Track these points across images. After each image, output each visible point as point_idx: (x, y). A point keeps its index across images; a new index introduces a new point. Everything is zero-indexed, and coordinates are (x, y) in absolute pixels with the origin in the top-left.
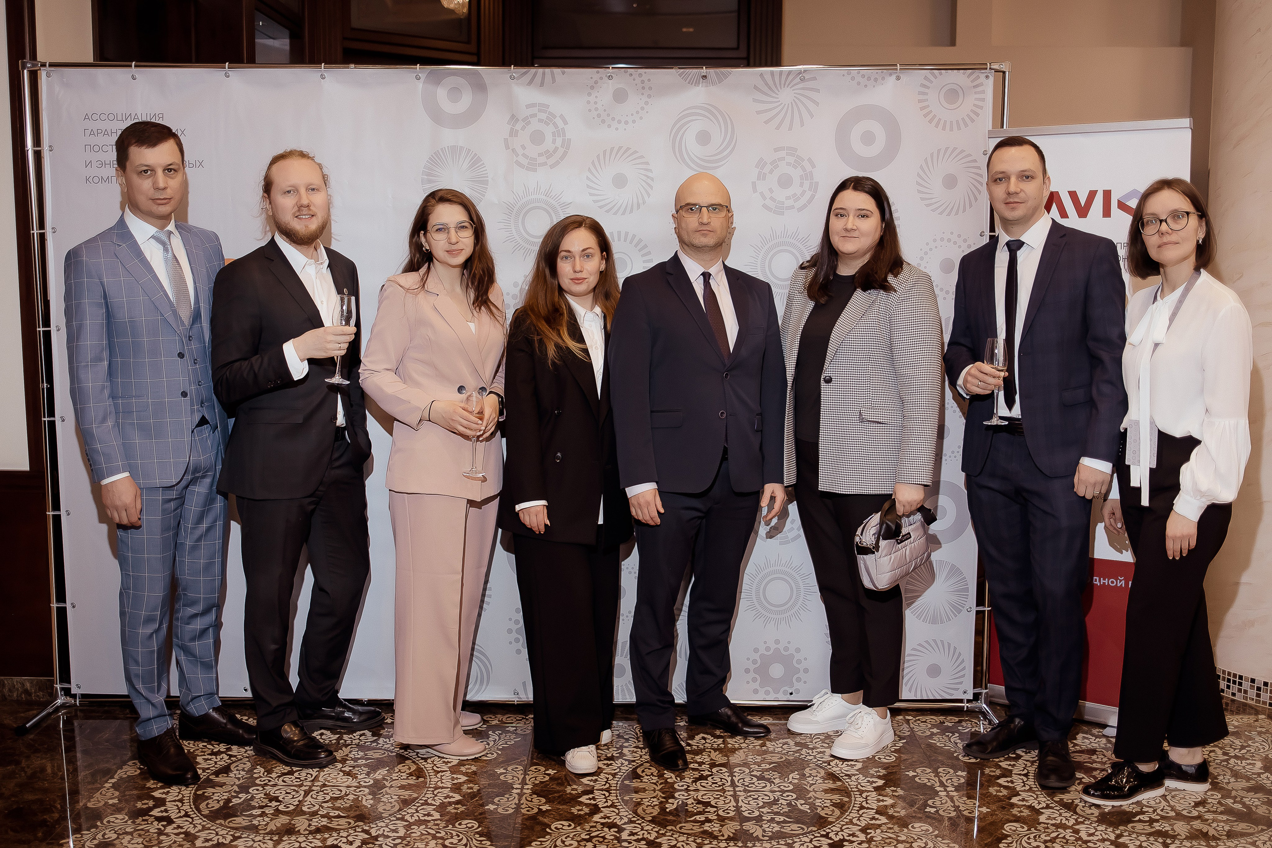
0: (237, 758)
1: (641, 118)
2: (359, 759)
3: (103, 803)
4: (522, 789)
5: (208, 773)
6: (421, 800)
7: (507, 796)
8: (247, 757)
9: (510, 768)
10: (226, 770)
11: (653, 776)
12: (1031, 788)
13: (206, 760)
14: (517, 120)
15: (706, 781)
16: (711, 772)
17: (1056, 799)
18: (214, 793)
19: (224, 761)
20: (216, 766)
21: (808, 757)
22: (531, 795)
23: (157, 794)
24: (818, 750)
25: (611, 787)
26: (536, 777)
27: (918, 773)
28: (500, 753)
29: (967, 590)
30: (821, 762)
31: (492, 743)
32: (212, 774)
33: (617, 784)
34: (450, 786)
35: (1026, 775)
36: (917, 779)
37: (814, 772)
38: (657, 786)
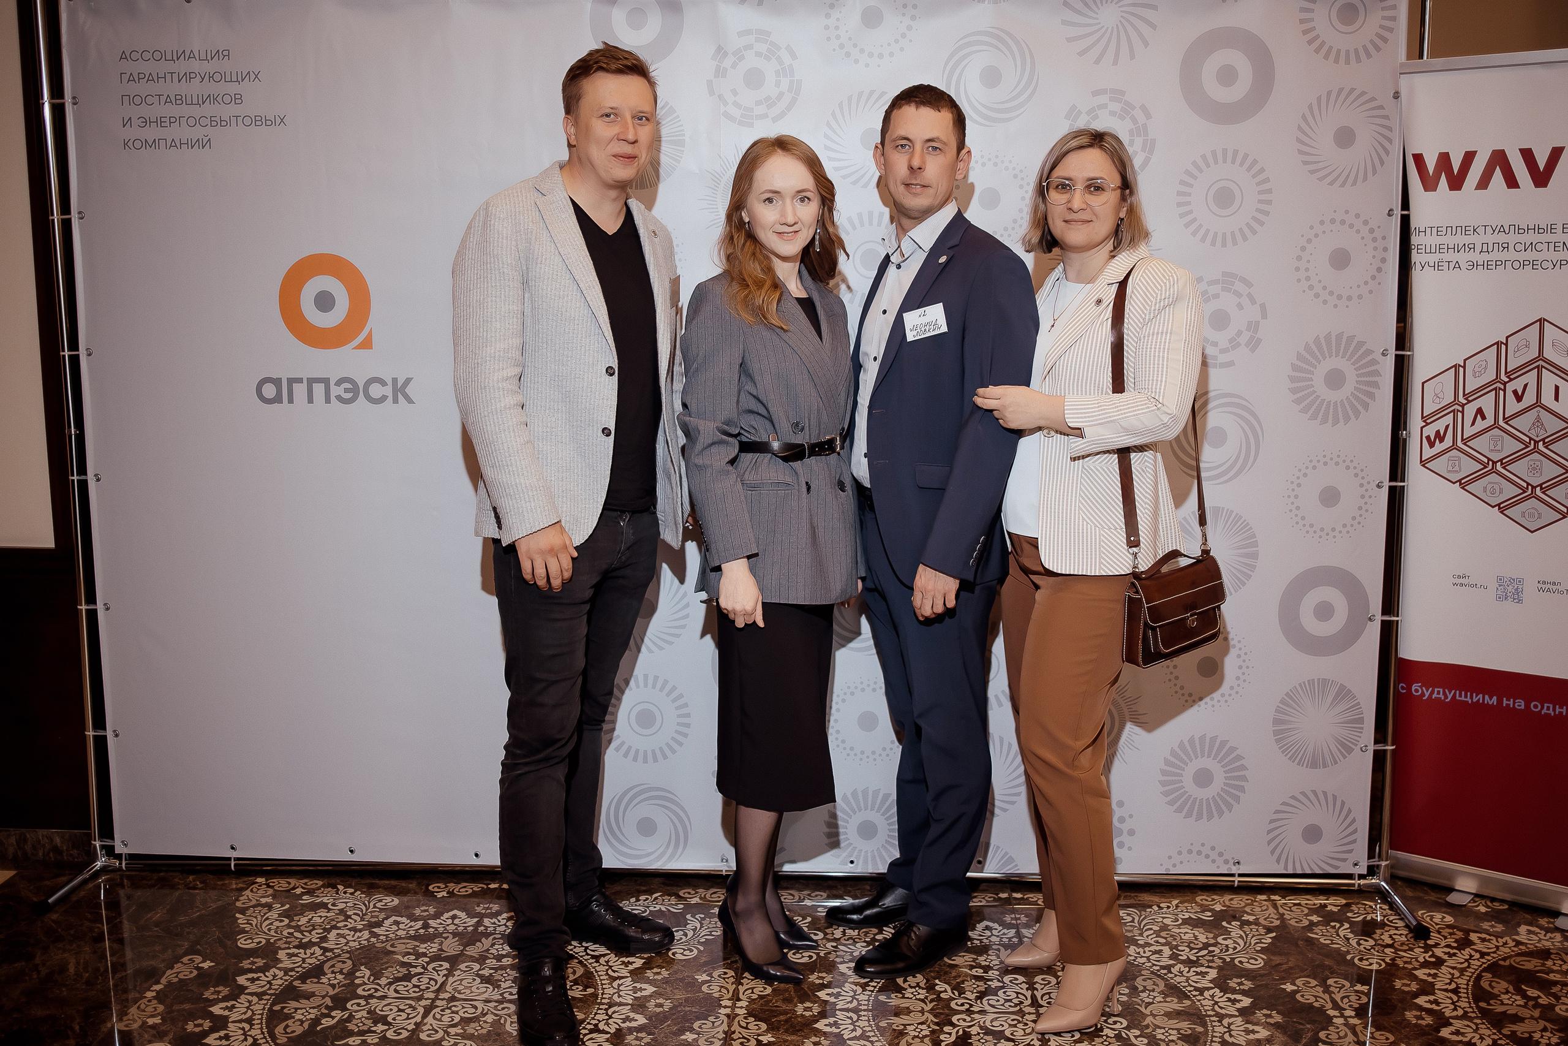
0: (334, 953)
1: (902, 49)
2: (504, 956)
3: (139, 1023)
4: (733, 1007)
5: (291, 976)
6: (589, 1023)
7: (711, 1019)
8: (348, 952)
9: (716, 974)
10: (316, 972)
11: (920, 987)
12: (1466, 1013)
13: (290, 955)
14: (726, 54)
15: (995, 998)
16: (1003, 982)
17: (1506, 1031)
18: (296, 1009)
19: (316, 958)
20: (304, 965)
21: (1139, 960)
22: (745, 1018)
23: (216, 1010)
24: (1152, 948)
25: (861, 1005)
26: (752, 989)
27: (1298, 987)
28: (702, 948)
29: (1361, 721)
30: (1158, 968)
31: (690, 934)
32: (297, 979)
33: (868, 1000)
34: (630, 1002)
35: (1455, 991)
36: (1298, 997)
37: (1149, 984)
38: (926, 1004)
